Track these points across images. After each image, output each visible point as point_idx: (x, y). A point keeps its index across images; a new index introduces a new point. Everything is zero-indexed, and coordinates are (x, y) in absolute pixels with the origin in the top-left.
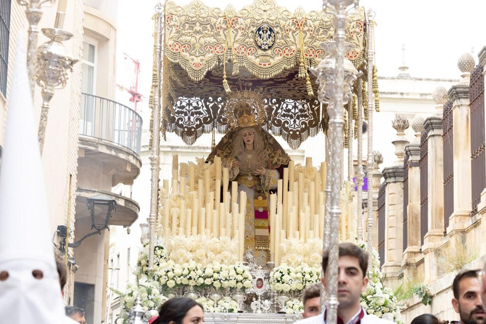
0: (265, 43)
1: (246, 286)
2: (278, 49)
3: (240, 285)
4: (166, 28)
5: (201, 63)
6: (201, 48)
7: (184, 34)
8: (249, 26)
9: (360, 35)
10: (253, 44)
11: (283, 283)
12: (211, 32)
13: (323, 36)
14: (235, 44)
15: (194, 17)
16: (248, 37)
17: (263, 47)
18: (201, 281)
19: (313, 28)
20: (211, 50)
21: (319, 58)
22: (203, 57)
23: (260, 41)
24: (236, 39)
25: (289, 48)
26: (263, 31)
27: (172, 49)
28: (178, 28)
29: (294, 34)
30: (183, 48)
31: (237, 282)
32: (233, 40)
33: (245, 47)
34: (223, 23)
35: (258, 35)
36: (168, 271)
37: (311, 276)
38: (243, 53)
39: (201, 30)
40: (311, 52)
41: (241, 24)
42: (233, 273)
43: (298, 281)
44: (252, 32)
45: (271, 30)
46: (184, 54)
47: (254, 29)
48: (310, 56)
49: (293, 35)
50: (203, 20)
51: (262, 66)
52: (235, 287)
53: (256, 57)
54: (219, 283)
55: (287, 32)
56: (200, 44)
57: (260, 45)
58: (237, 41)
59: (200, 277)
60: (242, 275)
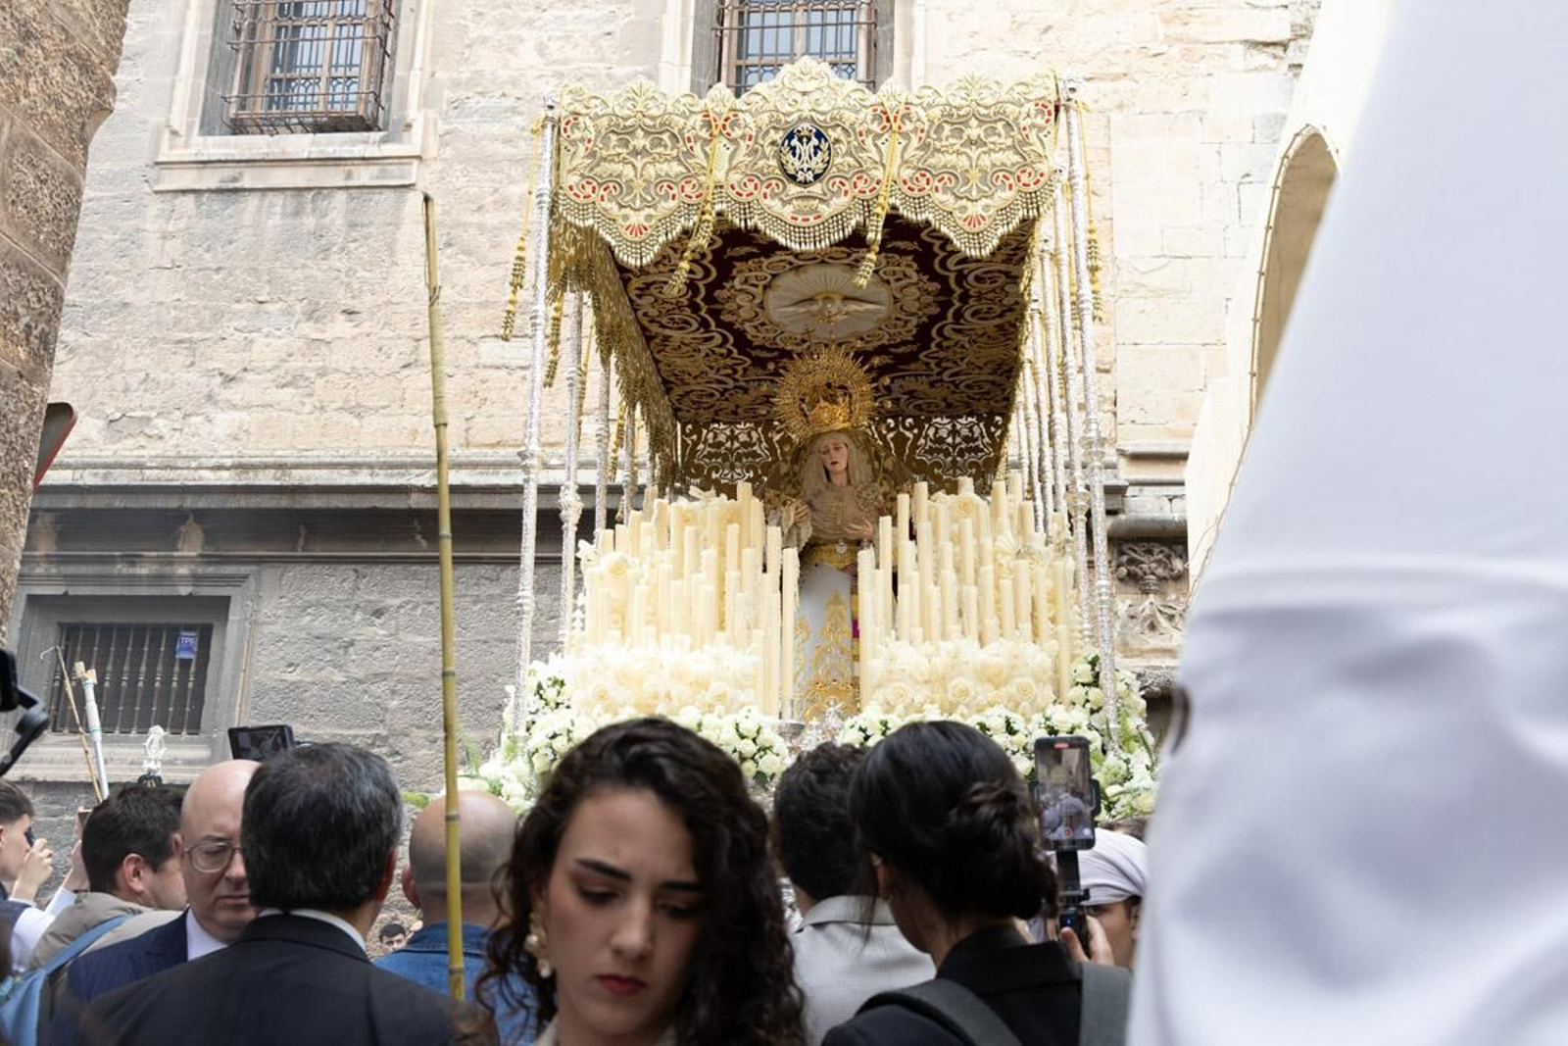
0: (805, 166)
1: (768, 771)
2: (838, 180)
4: (562, 148)
5: (646, 224)
6: (646, 190)
7: (605, 159)
8: (764, 129)
9: (1045, 132)
10: (777, 171)
12: (672, 149)
13: (952, 141)
14: (730, 174)
15: (630, 117)
16: (764, 156)
17: (800, 177)
19: (927, 124)
20: (671, 193)
21: (945, 193)
22: (651, 211)
23: (793, 164)
24: (735, 162)
25: (865, 177)
26: (800, 140)
27: (575, 194)
28: (590, 145)
29: (879, 143)
30: (602, 192)
32: (726, 166)
33: (756, 181)
34: (702, 127)
35: (786, 149)
36: (554, 736)
38: (751, 194)
39: (648, 147)
40: (923, 181)
41: (746, 126)
44: (773, 143)
45: (819, 135)
46: (606, 204)
47: (778, 136)
48: (920, 190)
49: (876, 145)
50: (651, 123)
51: (799, 222)
53: (785, 203)
55: (860, 139)
56: (645, 181)
57: (793, 172)
58: (735, 168)
60: (754, 740)
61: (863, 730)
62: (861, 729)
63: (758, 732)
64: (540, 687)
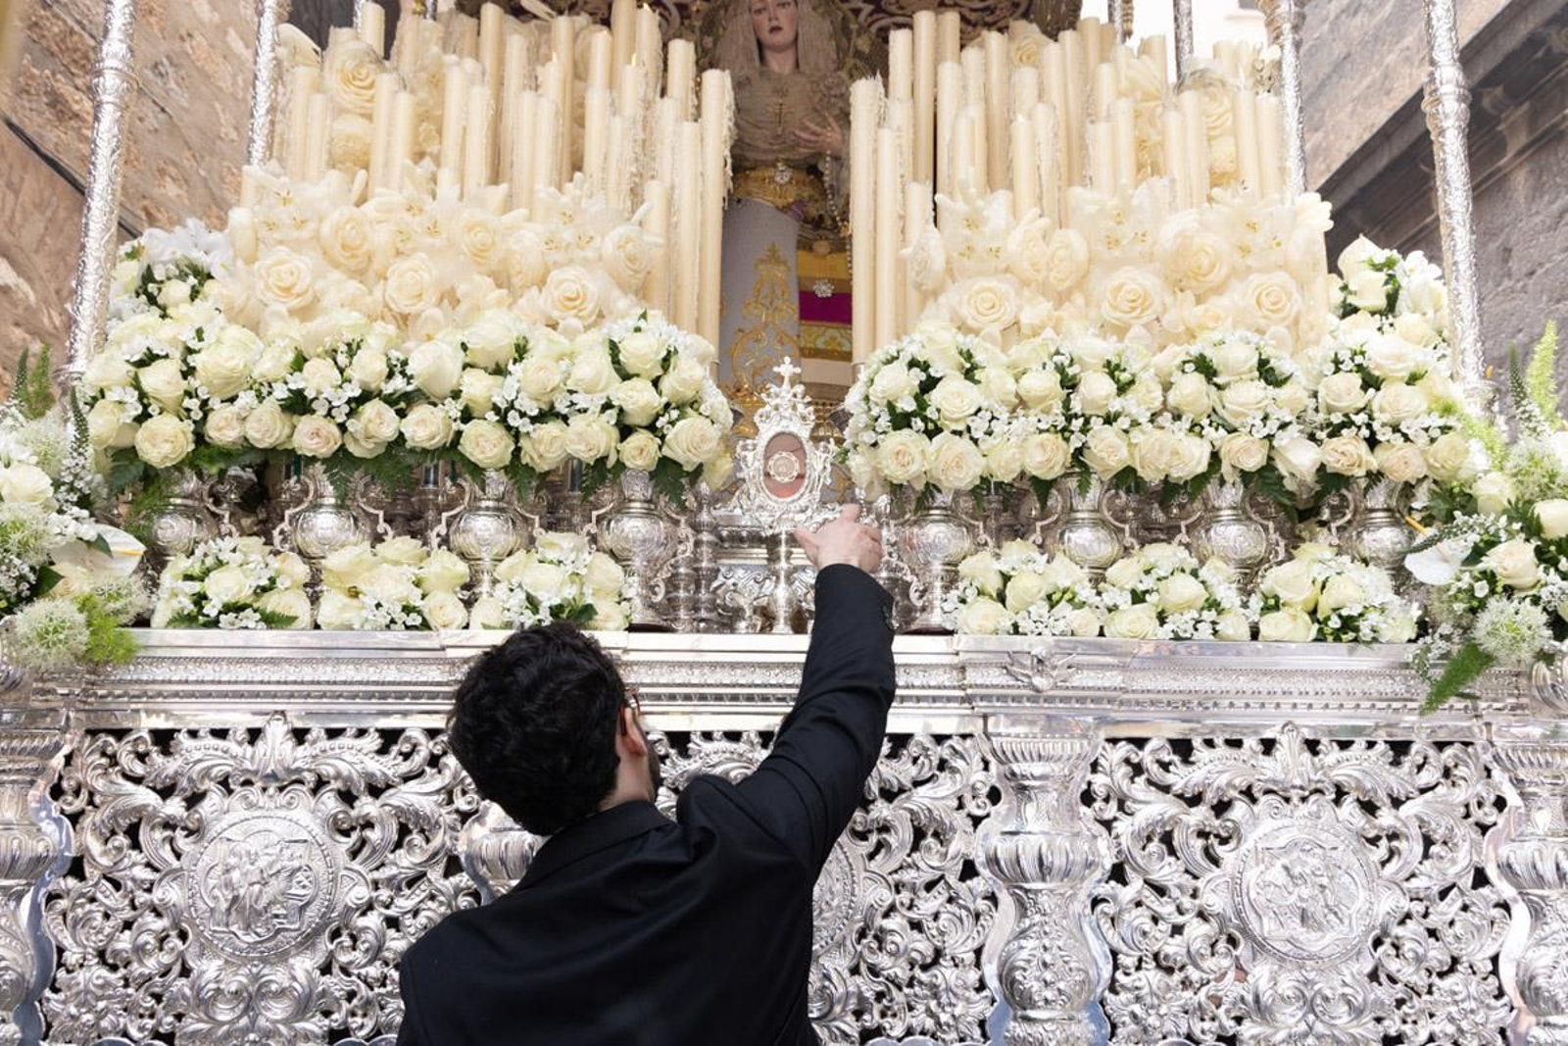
1: (688, 459)
3: (640, 451)
11: (932, 433)
18: (378, 423)
31: (625, 431)
36: (149, 359)
37: (1122, 389)
42: (594, 365)
43: (1024, 423)
52: (611, 463)
54: (501, 431)
59: (366, 397)
60: (656, 383)
61: (925, 367)
62: (913, 364)
63: (666, 362)
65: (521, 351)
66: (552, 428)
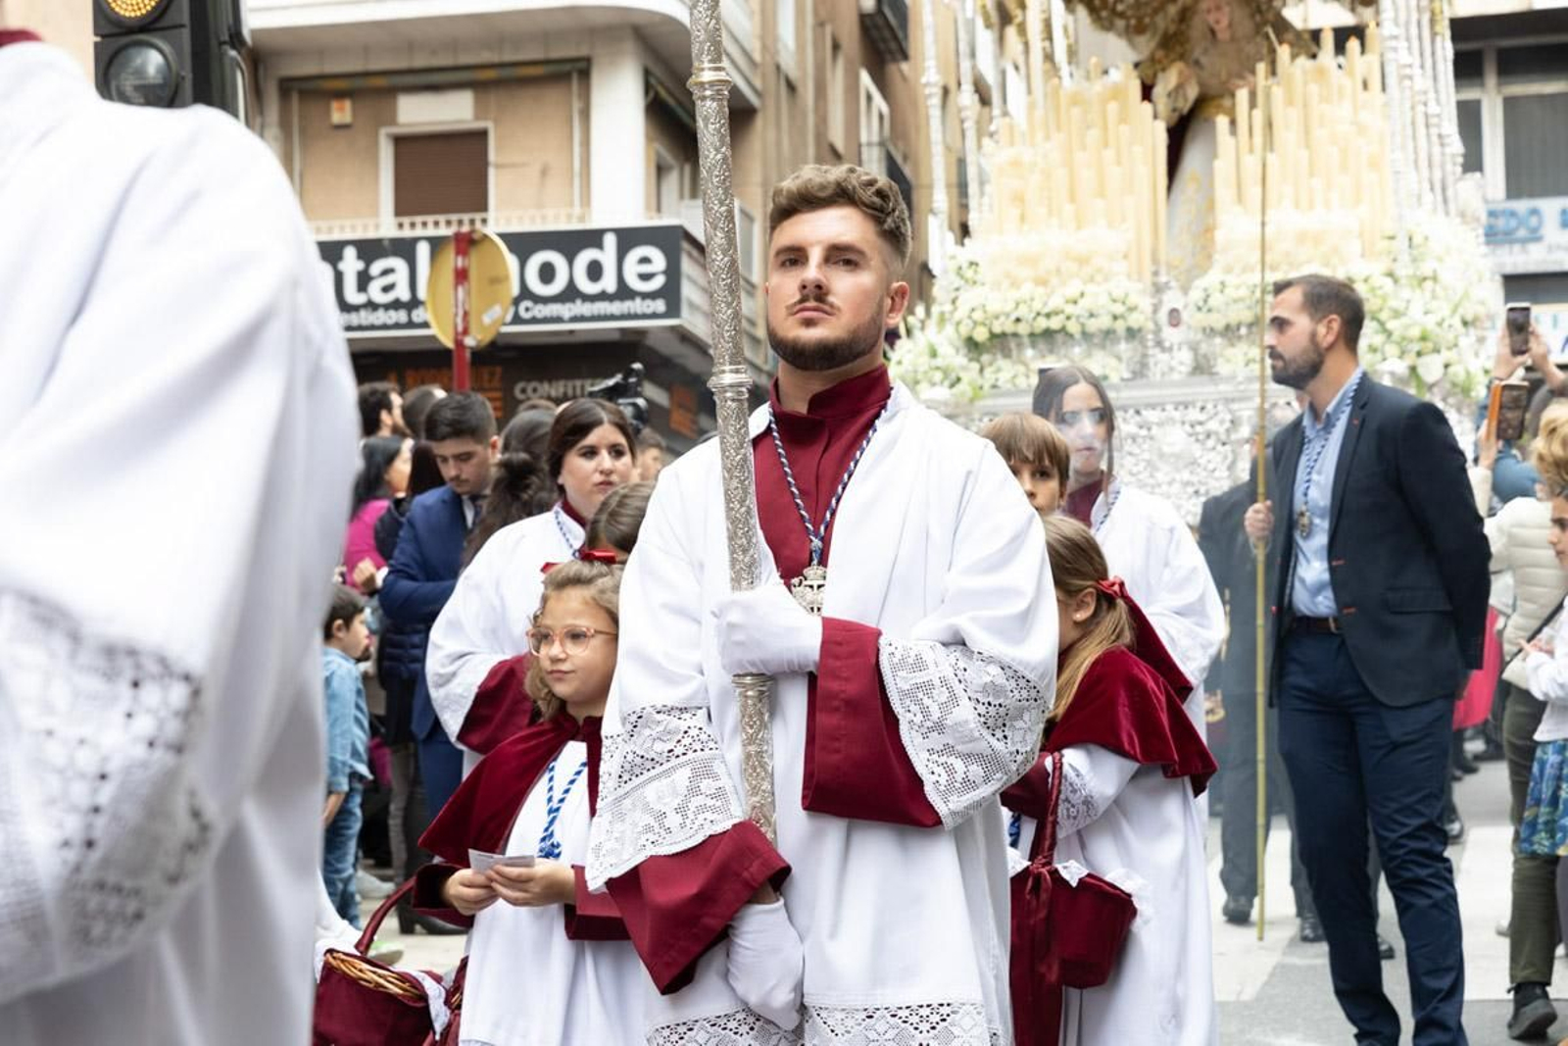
3: (1120, 326)
31: (1115, 318)
36: (973, 310)
42: (1104, 300)
43: (1241, 305)
52: (1112, 329)
54: (1078, 322)
59: (1038, 314)
60: (1124, 303)
63: (1126, 297)
64: (960, 268)
65: (1082, 295)
66: (1093, 320)
